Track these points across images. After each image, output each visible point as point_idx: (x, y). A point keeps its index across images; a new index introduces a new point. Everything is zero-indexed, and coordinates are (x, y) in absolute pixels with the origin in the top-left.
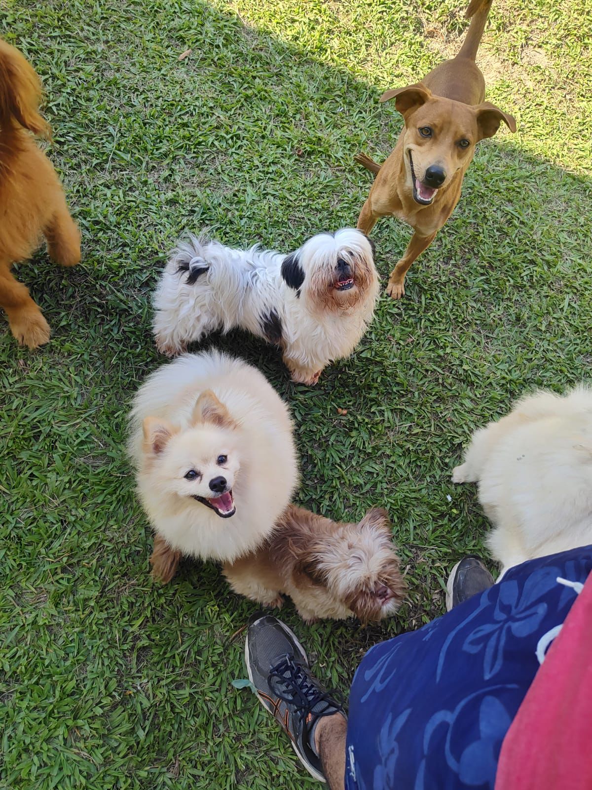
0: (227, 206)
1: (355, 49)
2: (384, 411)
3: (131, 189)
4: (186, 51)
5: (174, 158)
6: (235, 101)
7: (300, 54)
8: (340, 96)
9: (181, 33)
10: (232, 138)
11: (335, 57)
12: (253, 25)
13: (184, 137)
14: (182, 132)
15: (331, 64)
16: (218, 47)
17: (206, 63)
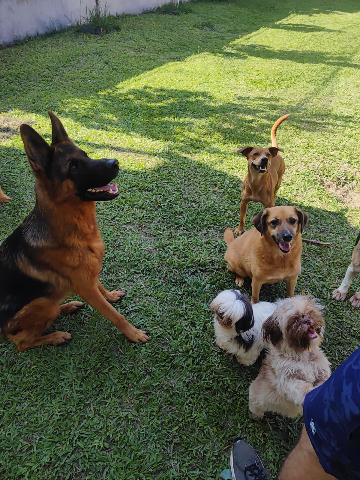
3: (190, 237)
4: (217, 188)
5: (209, 227)
6: (236, 208)
9: (215, 183)
10: (235, 221)
13: (214, 220)
17: (225, 193)
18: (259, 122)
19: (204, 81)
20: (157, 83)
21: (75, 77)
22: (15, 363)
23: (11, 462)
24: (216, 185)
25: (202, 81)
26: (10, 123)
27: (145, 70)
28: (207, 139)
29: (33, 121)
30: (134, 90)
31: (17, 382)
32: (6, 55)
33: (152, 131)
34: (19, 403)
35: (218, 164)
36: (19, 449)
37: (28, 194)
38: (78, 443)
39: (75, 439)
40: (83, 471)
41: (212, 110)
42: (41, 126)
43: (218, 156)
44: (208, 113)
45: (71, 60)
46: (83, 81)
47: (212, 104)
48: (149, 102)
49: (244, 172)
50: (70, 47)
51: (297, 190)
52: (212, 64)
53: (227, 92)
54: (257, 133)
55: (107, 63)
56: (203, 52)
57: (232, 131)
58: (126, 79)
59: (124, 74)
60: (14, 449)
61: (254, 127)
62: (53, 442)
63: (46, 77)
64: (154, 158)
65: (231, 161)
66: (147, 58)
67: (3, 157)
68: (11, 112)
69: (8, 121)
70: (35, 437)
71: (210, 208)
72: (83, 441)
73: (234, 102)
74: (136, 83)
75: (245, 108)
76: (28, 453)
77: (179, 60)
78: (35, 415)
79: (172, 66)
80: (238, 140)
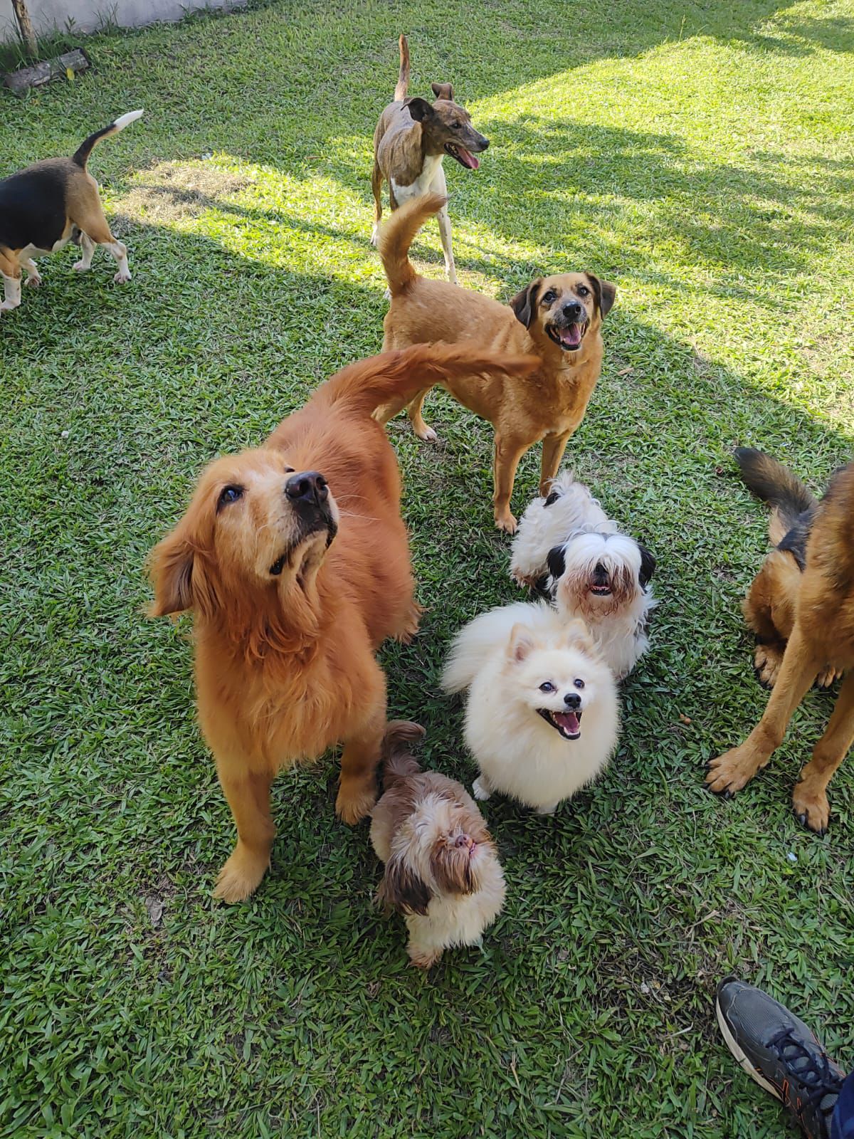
0: (620, 498)
1: (822, 394)
2: (738, 736)
3: (531, 466)
4: (628, 368)
5: (583, 451)
6: (663, 416)
7: (752, 389)
8: (788, 433)
9: (628, 354)
10: (648, 446)
11: (793, 397)
12: (708, 357)
13: (599, 436)
14: (598, 432)
15: (787, 403)
16: (662, 370)
17: (645, 381)
18: (790, 220)
19: (675, 109)
20: (553, 109)
21: (364, 86)
22: (120, 652)
23: (77, 820)
24: (627, 360)
25: (667, 110)
26: (202, 182)
27: (532, 76)
28: (644, 248)
29: (249, 180)
30: (495, 122)
31: (117, 686)
32: (226, 30)
33: (512, 220)
34: (113, 724)
35: (649, 310)
36: (95, 800)
37: (209, 335)
38: (203, 814)
39: (199, 805)
40: (199, 863)
41: (673, 182)
42: (264, 192)
43: (655, 291)
44: (661, 187)
45: (362, 47)
46: (381, 96)
47: (679, 166)
48: (523, 152)
49: (708, 335)
50: (368, 15)
51: (838, 394)
52: (708, 67)
53: (726, 140)
54: (775, 245)
55: (445, 56)
56: (694, 34)
57: (710, 236)
58: (481, 96)
59: (481, 83)
60: (88, 799)
61: (773, 232)
62: (158, 802)
63: (300, 84)
64: (496, 283)
65: (685, 307)
66: (544, 47)
67: (175, 253)
68: (210, 159)
69: (197, 177)
70: (127, 787)
71: (598, 409)
72: (212, 812)
73: (739, 166)
74: (503, 107)
75: (763, 183)
76: (111, 812)
77: (626, 55)
78: (137, 750)
79: (604, 68)
80: (722, 257)
